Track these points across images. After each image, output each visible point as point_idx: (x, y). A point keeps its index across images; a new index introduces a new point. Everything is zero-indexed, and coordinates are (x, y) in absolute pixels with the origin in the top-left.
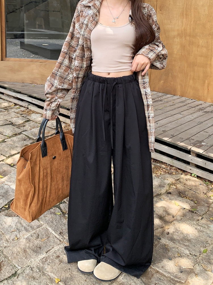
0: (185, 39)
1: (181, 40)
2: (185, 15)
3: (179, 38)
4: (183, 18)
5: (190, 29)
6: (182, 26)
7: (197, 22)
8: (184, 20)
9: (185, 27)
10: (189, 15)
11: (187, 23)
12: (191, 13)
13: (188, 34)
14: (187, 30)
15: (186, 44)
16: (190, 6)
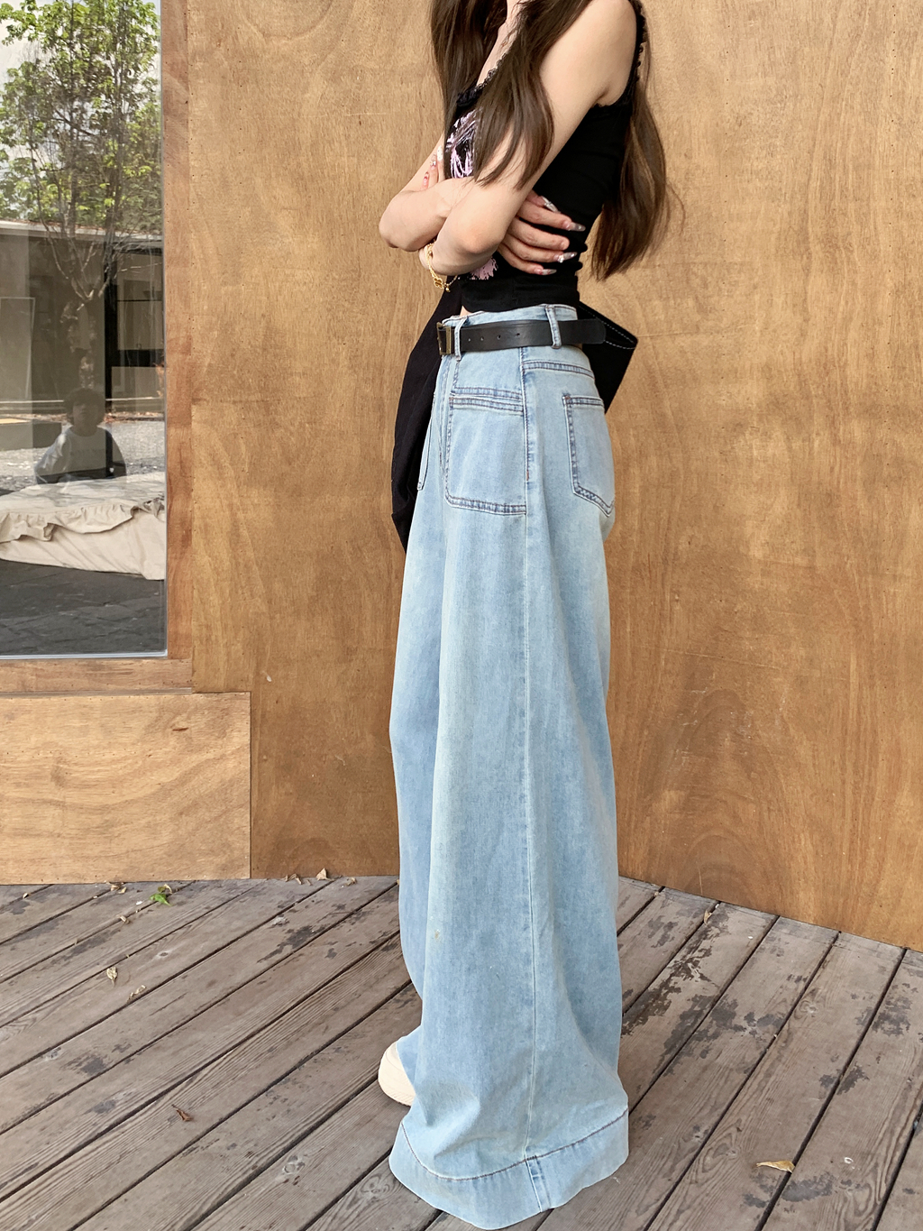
0: (836, 441)
1: (796, 445)
2: (816, 248)
3: (778, 433)
4: (807, 271)
5: (872, 356)
6: (803, 334)
8: (818, 283)
9: (829, 345)
10: (856, 247)
11: (841, 309)
12: (872, 227)
13: (854, 399)
14: (846, 364)
15: (846, 483)
16: (856, 168)
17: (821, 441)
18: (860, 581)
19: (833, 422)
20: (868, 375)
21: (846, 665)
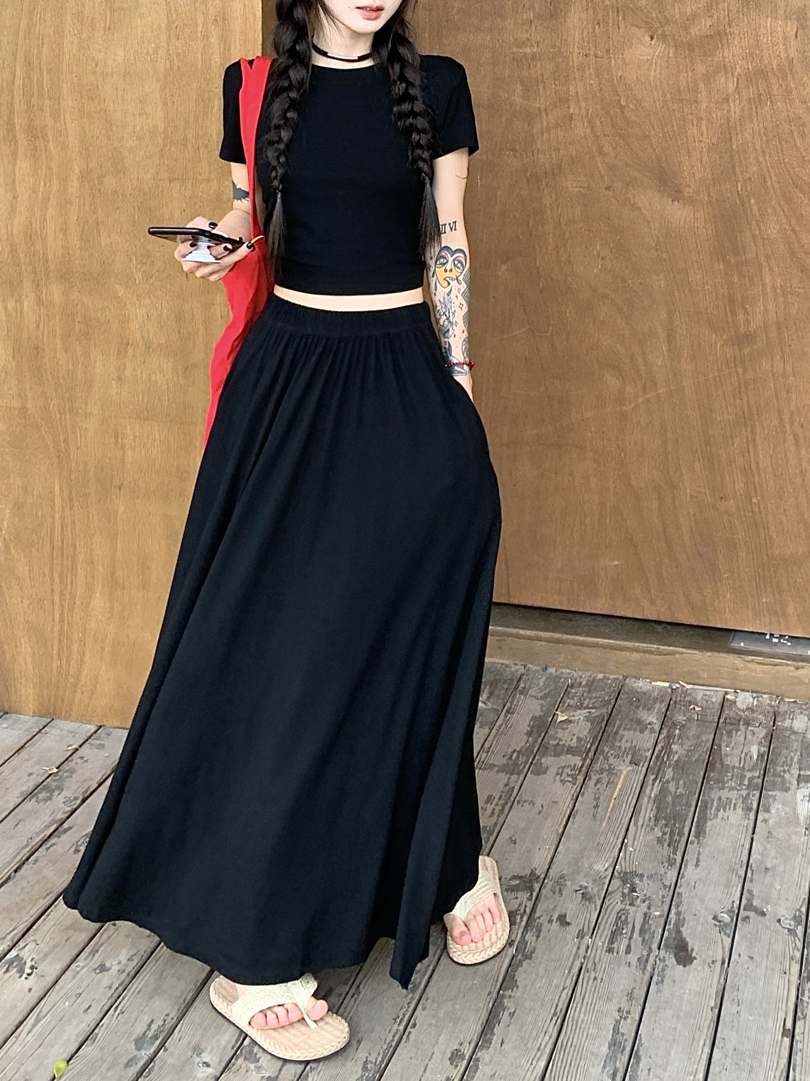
0: (40, 302)
1: (11, 305)
2: (21, 137)
4: (14, 154)
5: (65, 230)
6: (13, 209)
7: (100, 183)
8: (23, 166)
9: (33, 220)
10: (51, 137)
11: (41, 189)
12: (62, 122)
13: (52, 267)
14: (46, 236)
15: (48, 337)
16: (49, 71)
17: (29, 302)
18: (60, 419)
19: (38, 286)
20: (62, 246)
21: (52, 491)
